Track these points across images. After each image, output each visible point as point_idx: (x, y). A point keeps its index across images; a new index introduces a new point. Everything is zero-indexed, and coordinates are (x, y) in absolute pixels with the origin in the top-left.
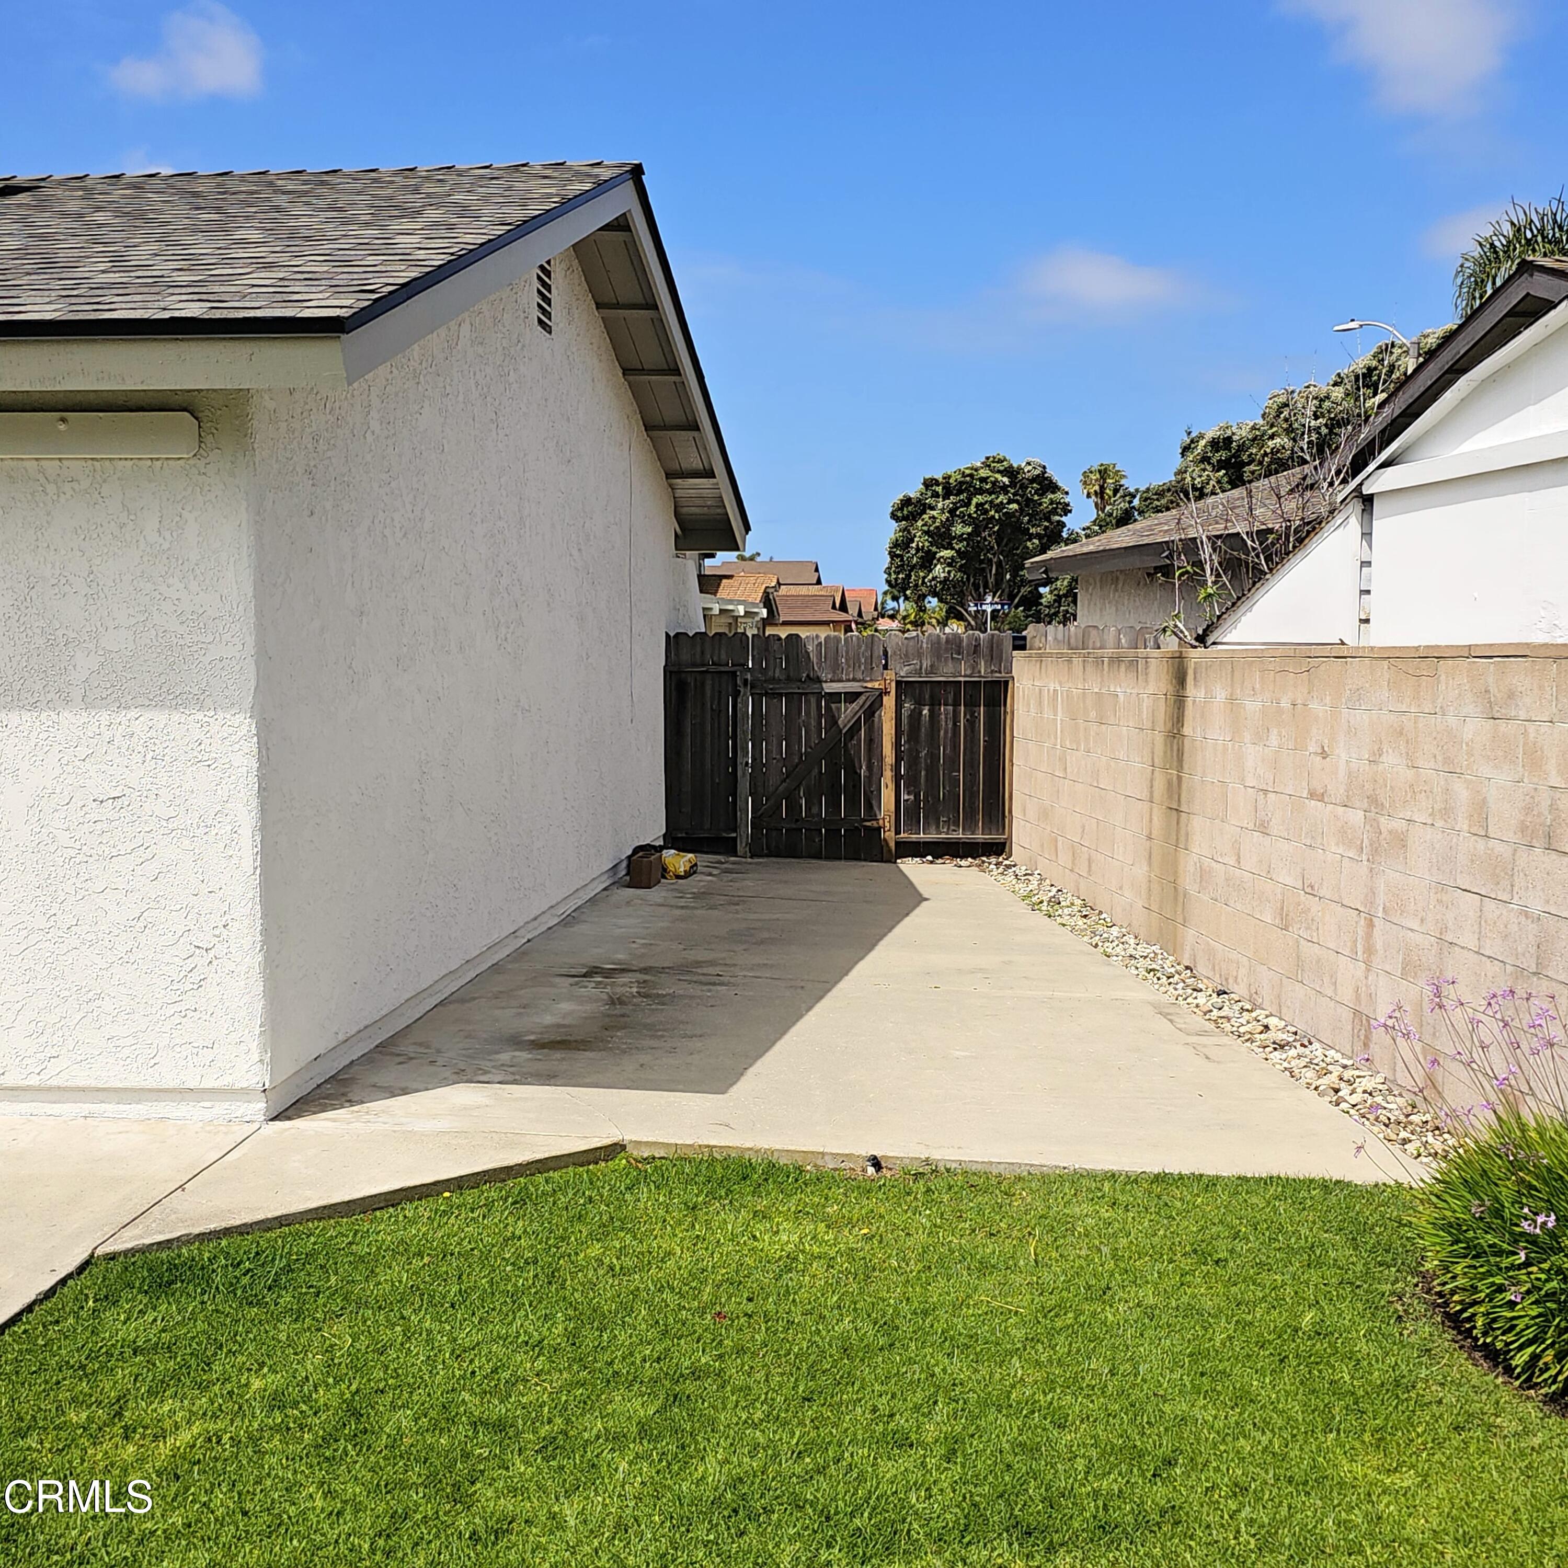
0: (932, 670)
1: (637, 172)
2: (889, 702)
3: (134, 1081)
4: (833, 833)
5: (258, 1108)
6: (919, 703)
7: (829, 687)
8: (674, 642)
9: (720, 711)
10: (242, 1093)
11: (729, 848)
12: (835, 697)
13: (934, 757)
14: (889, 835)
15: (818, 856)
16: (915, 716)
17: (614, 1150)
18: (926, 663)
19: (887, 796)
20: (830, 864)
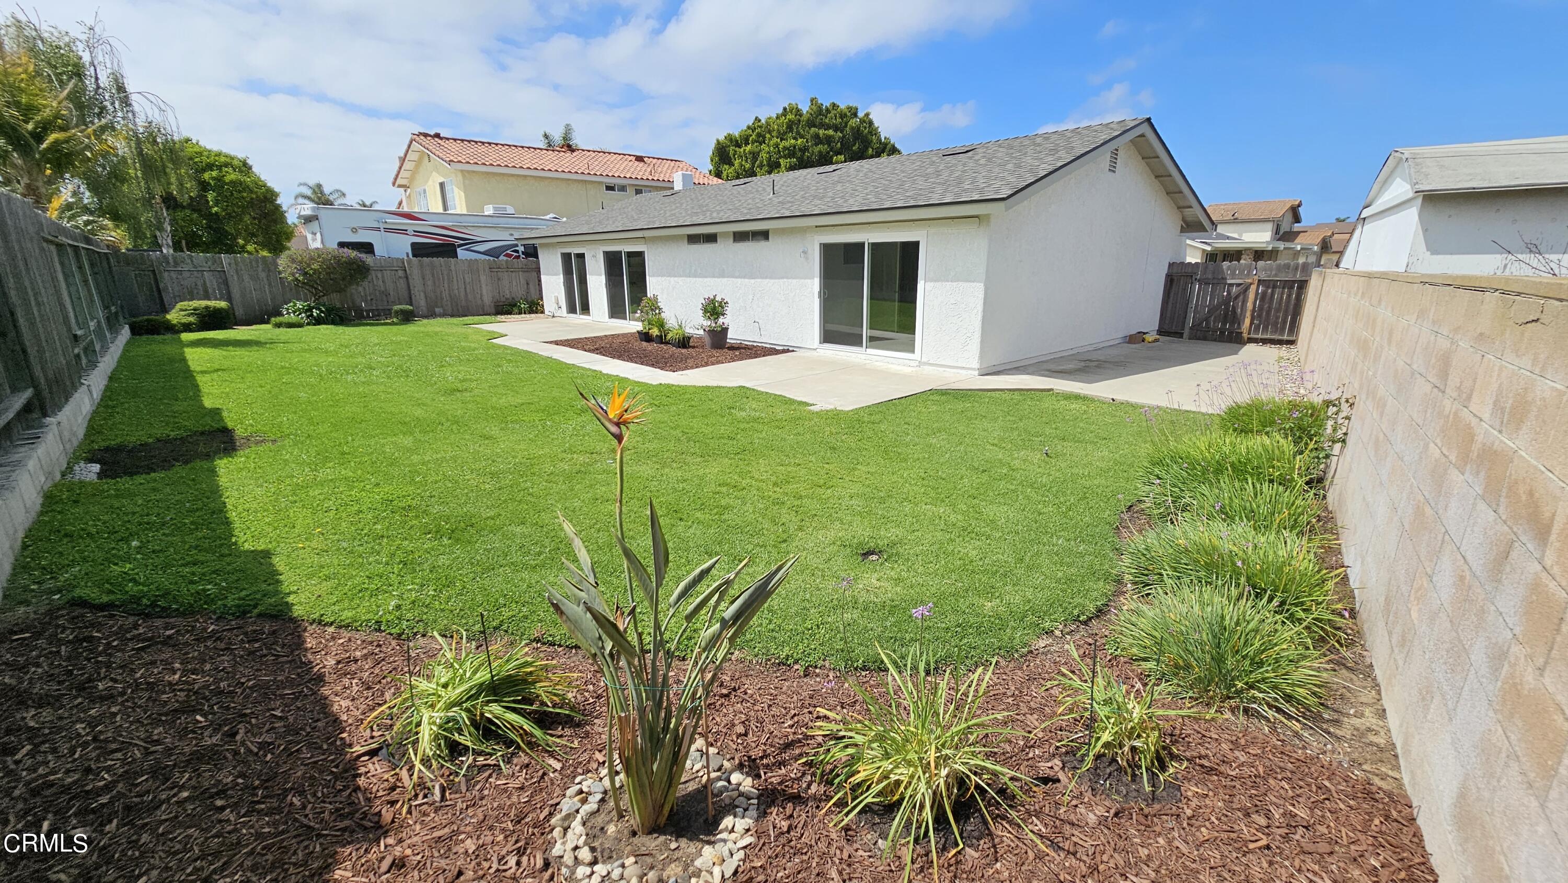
0: (1276, 275)
1: (1149, 120)
2: (1253, 287)
3: (956, 365)
4: (1222, 333)
5: (976, 373)
6: (1268, 287)
7: (1229, 282)
8: (1171, 265)
9: (1185, 289)
10: (973, 369)
11: (1180, 335)
12: (1231, 285)
13: (1270, 308)
14: (1245, 335)
15: (1215, 340)
16: (1264, 293)
17: (1052, 390)
18: (1274, 273)
19: (1247, 321)
20: (1219, 344)
